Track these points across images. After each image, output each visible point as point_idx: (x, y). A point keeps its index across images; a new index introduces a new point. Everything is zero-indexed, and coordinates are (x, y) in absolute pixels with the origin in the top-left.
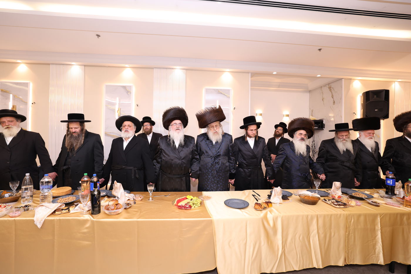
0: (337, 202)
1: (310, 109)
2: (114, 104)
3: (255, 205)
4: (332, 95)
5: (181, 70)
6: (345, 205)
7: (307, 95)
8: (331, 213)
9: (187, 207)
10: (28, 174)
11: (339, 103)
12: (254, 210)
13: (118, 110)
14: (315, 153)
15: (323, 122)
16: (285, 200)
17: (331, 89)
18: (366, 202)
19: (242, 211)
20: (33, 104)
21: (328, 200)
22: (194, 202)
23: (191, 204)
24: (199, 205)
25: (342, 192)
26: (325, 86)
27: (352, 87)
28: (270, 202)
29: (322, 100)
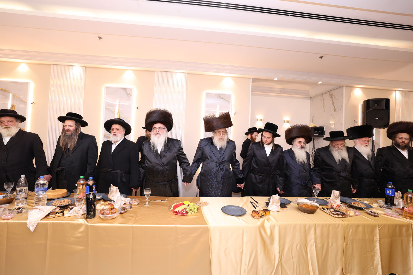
0: (336, 211)
1: (311, 115)
2: (113, 106)
3: (252, 213)
4: (333, 102)
5: (183, 74)
6: (343, 214)
7: (308, 102)
8: (328, 223)
9: (184, 213)
10: (23, 176)
11: (340, 111)
12: (251, 217)
13: (118, 113)
15: (323, 129)
16: (283, 208)
17: (332, 96)
18: (365, 212)
19: (239, 218)
20: (32, 104)
21: (326, 209)
22: (191, 209)
23: (188, 210)
24: (196, 212)
25: (341, 201)
26: (326, 93)
27: (353, 95)
28: (268, 210)
29: (323, 107)
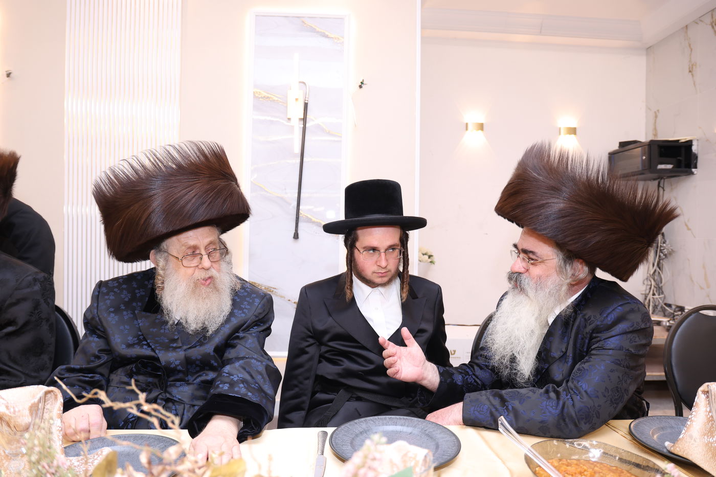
1: (648, 108)
7: (640, 62)
14: (665, 255)
15: (691, 147)
26: (699, 21)
29: (690, 71)
